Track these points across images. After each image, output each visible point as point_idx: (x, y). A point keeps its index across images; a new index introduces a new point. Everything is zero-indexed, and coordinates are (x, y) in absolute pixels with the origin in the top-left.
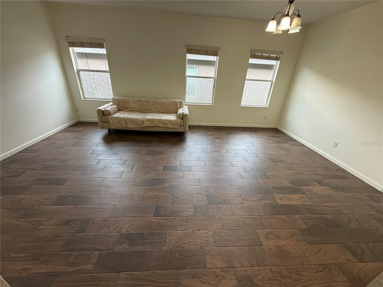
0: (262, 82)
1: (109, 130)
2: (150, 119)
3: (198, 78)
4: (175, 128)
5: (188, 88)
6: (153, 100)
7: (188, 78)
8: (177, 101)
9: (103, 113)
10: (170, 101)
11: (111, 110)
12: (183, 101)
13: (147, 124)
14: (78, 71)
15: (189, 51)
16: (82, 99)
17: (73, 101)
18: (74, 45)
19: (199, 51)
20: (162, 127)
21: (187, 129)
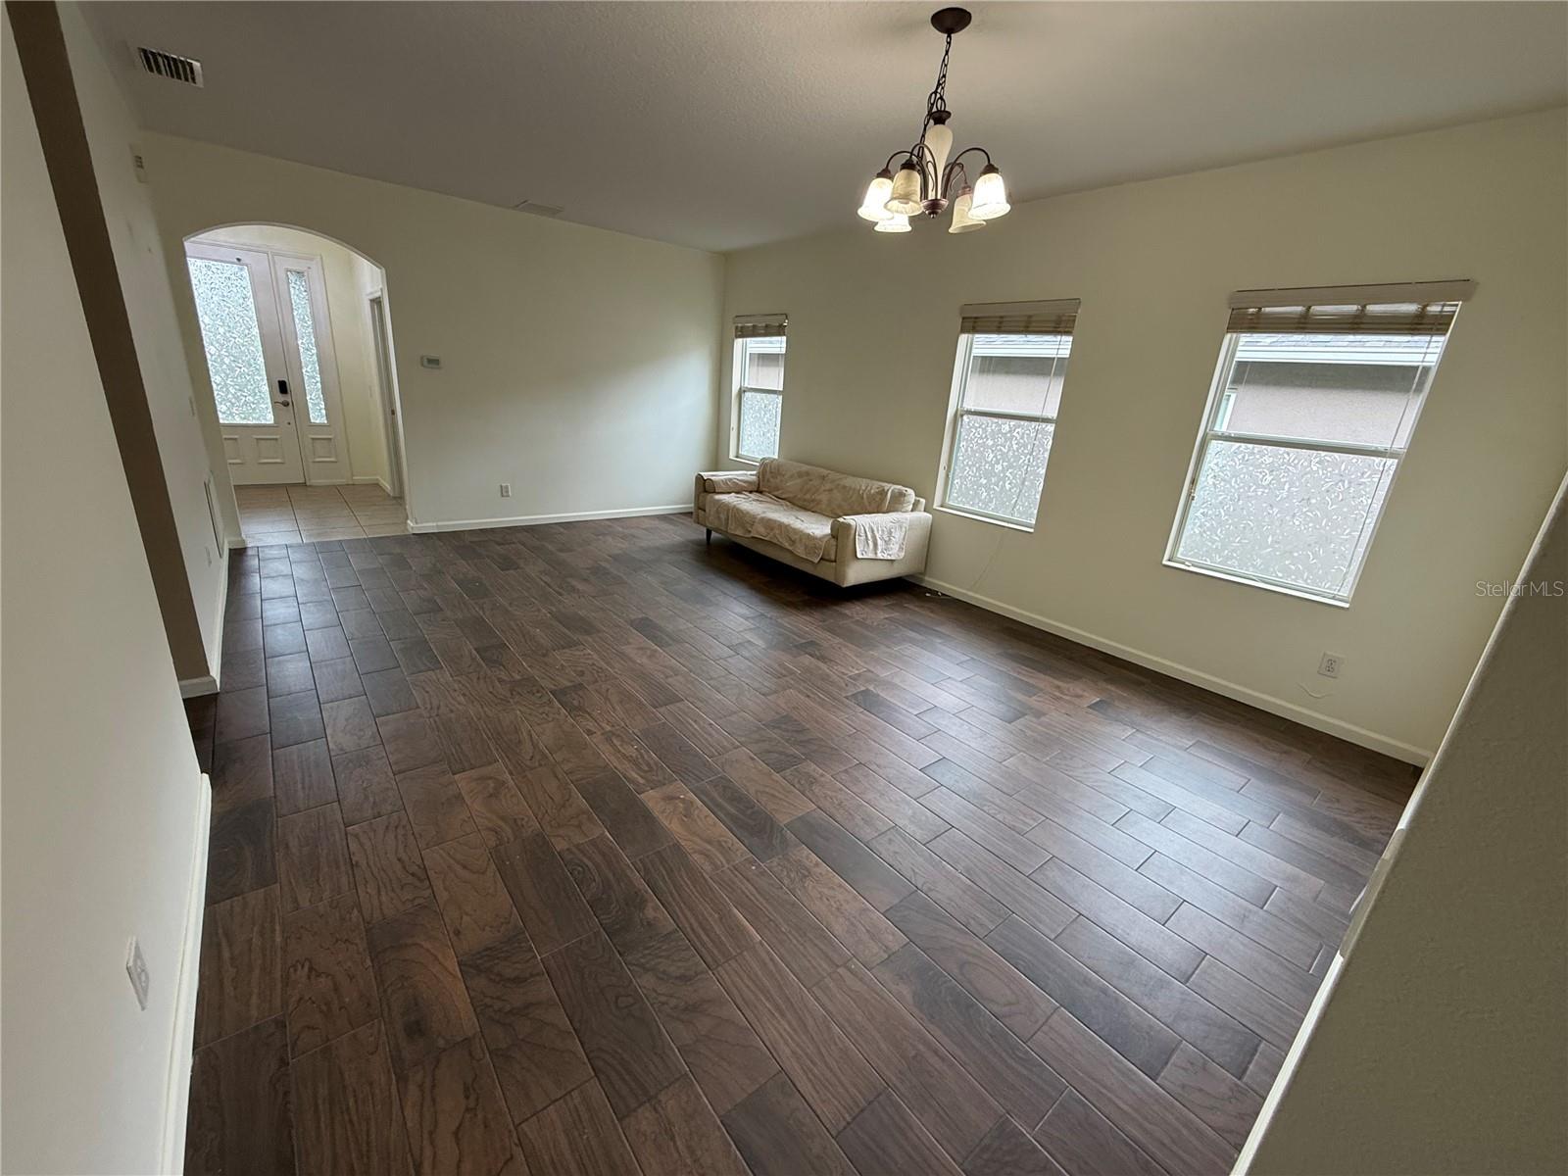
0: (1323, 453)
1: (709, 533)
2: (770, 520)
3: (1000, 421)
4: (813, 562)
5: (960, 455)
6: (838, 476)
7: (965, 417)
8: (892, 488)
9: (704, 487)
10: (875, 486)
11: (725, 482)
12: (911, 492)
13: (759, 531)
14: (742, 392)
15: (969, 324)
16: (731, 457)
17: (717, 460)
18: (743, 333)
19: (1001, 323)
20: (788, 550)
21: (844, 577)
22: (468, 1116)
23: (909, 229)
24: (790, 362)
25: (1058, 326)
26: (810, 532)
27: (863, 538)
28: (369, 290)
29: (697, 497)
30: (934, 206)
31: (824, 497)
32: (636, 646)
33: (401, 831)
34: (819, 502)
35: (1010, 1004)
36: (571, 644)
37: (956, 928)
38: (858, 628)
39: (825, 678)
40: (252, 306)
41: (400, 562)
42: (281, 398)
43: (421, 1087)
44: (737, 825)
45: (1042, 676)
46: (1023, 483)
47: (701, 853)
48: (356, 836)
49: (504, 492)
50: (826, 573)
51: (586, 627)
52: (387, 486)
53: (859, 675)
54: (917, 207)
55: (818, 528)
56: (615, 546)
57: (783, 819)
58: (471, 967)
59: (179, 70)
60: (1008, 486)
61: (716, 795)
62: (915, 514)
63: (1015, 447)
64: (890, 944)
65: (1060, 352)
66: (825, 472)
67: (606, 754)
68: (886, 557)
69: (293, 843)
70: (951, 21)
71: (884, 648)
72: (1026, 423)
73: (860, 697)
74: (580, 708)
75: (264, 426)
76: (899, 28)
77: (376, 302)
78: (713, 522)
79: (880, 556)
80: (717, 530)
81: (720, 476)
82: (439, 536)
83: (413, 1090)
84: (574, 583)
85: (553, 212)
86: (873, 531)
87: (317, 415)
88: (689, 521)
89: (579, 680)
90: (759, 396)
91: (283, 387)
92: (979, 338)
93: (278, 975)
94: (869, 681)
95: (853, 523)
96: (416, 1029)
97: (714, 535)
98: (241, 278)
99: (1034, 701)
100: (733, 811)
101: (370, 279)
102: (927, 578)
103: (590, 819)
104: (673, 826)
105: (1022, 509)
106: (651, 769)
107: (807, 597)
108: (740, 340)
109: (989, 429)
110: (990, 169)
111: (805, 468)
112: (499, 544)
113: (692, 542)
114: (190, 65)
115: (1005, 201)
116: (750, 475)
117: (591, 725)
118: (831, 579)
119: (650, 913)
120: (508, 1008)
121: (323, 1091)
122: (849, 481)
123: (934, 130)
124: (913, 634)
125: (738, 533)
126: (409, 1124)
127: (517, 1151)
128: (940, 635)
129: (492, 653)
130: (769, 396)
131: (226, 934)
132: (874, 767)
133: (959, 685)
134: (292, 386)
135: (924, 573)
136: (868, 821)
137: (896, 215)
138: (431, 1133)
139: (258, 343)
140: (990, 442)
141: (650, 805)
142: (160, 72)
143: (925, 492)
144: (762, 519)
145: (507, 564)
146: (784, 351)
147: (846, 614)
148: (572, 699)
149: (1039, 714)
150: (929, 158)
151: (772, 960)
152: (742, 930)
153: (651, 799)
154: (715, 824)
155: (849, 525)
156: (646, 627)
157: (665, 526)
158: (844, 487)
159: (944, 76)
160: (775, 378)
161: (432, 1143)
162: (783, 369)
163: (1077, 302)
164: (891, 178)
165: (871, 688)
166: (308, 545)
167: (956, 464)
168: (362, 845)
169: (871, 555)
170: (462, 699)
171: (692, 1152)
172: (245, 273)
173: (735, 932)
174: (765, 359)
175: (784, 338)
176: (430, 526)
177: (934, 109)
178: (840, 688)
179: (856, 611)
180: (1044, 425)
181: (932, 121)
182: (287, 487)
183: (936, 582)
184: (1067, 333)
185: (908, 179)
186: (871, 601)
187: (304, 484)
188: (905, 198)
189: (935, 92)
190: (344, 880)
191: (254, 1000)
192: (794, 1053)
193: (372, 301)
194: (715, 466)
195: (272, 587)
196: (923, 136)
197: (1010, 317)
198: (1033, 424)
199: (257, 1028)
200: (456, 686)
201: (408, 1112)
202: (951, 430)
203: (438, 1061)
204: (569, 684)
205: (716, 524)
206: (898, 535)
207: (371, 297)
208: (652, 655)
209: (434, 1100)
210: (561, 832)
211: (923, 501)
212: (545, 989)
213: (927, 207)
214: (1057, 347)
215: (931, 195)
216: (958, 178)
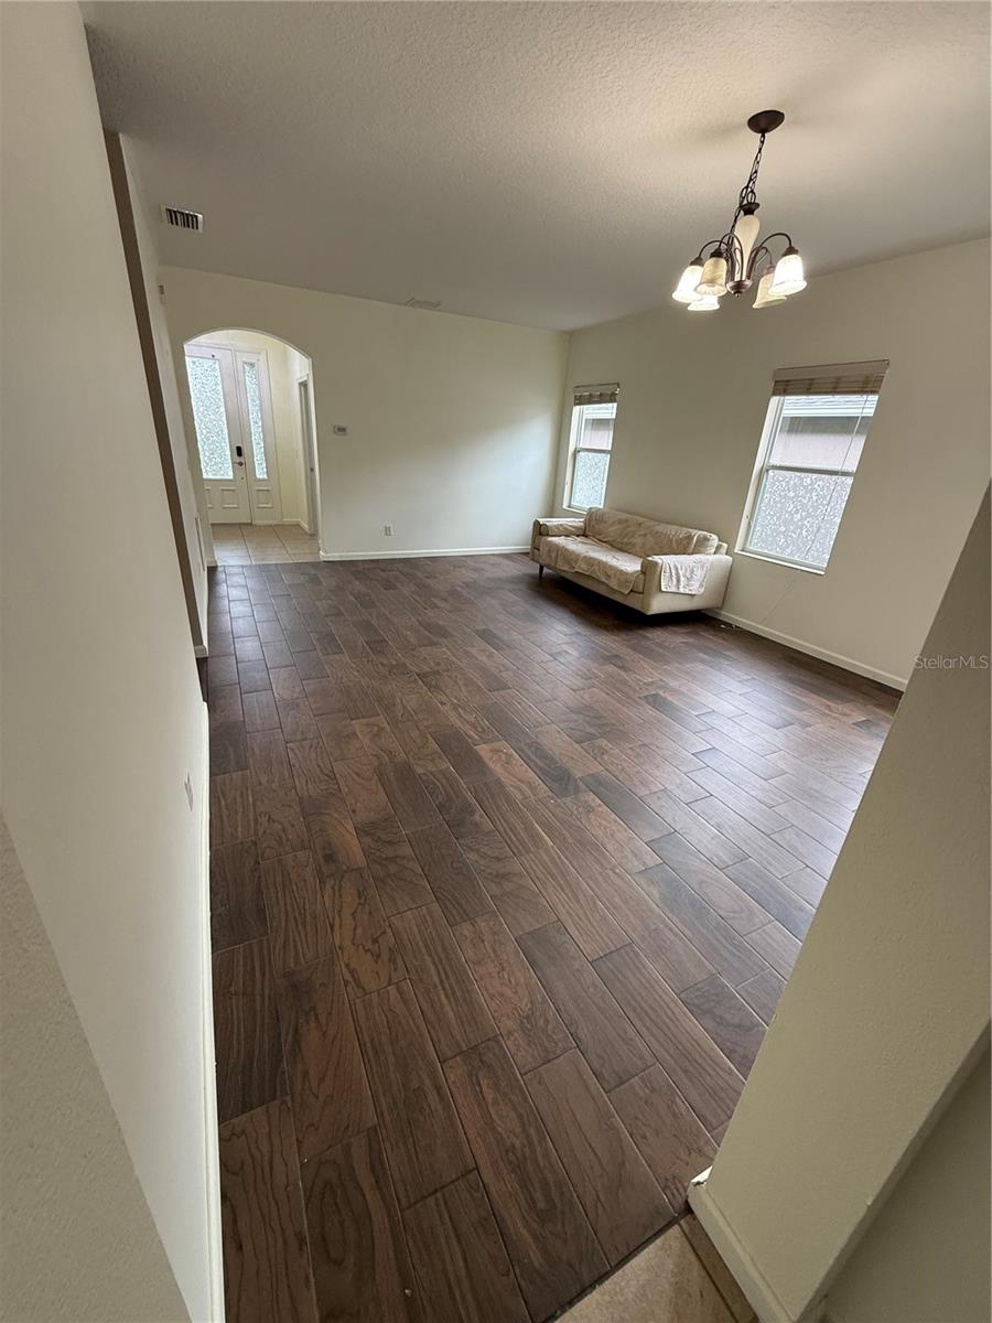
1: (541, 568)
2: (591, 558)
3: (803, 475)
4: (622, 593)
5: (762, 505)
6: (652, 523)
7: (770, 472)
8: (697, 534)
9: (540, 531)
10: (683, 532)
11: (557, 527)
12: (714, 537)
13: (582, 567)
14: (576, 452)
15: (781, 387)
16: (565, 507)
17: (552, 508)
18: (580, 401)
19: (810, 384)
20: (604, 583)
21: (649, 606)
22: (360, 907)
23: (717, 307)
24: (618, 425)
25: (865, 386)
26: (623, 568)
27: (668, 575)
28: (298, 375)
29: (534, 541)
30: (738, 287)
31: (638, 541)
32: (479, 650)
33: (319, 750)
34: (634, 545)
35: (735, 912)
36: (432, 644)
37: (701, 859)
38: (657, 649)
39: (624, 682)
40: (221, 391)
41: (315, 581)
42: (238, 459)
43: (333, 888)
44: (543, 774)
45: (815, 696)
46: (818, 530)
47: (516, 788)
48: (292, 750)
49: (387, 531)
50: (634, 603)
51: (443, 633)
52: (306, 526)
53: (652, 682)
54: (723, 288)
55: (630, 565)
56: (470, 576)
57: (578, 774)
58: (361, 830)
59: (189, 221)
60: (804, 533)
61: (530, 753)
62: (717, 556)
63: (815, 498)
64: (647, 862)
65: (865, 411)
66: (641, 520)
67: (453, 718)
68: (687, 591)
69: (257, 751)
70: (765, 122)
71: (677, 665)
72: (827, 477)
73: (651, 699)
74: (436, 686)
75: (227, 480)
76: (718, 133)
77: (304, 385)
78: (545, 560)
79: (682, 590)
80: (549, 567)
81: (553, 522)
82: (341, 563)
83: (328, 887)
84: (436, 601)
85: (435, 306)
86: (677, 569)
87: (261, 473)
88: (526, 559)
89: (436, 668)
90: (591, 454)
91: (239, 451)
92: (790, 399)
93: (252, 817)
94: (661, 687)
95: (660, 561)
96: (330, 858)
97: (545, 570)
98: (214, 370)
99: (805, 715)
100: (542, 765)
101: (300, 366)
102: (723, 613)
103: (440, 757)
104: (497, 768)
105: (816, 555)
106: (484, 730)
107: (616, 622)
108: (578, 407)
109: (792, 482)
110: (791, 251)
111: (624, 516)
112: (383, 571)
113: (528, 575)
114: (196, 217)
115: (802, 278)
116: (578, 522)
117: (444, 699)
118: (637, 607)
119: (477, 817)
120: (384, 856)
121: (279, 879)
122: (661, 528)
123: (744, 219)
124: (702, 655)
125: (564, 568)
126: (327, 905)
127: (388, 930)
128: (727, 658)
129: (377, 646)
130: (599, 455)
131: (222, 793)
132: (654, 748)
133: (737, 696)
134: (244, 451)
135: (721, 608)
136: (644, 783)
137: (705, 296)
138: (339, 911)
139: (224, 419)
140: (792, 494)
141: (482, 753)
142: (177, 224)
143: (727, 537)
144: (585, 557)
145: (389, 586)
146: (614, 416)
147: (648, 638)
148: (430, 679)
149: (806, 725)
150: (737, 245)
151: (559, 858)
152: (541, 839)
153: (483, 750)
154: (526, 771)
155: (656, 563)
156: (486, 635)
157: (506, 562)
158: (657, 532)
159: (756, 172)
160: (605, 440)
161: (340, 916)
162: (612, 433)
163: (886, 363)
164: (702, 265)
165: (661, 693)
166: (256, 566)
167: (758, 514)
168: (296, 754)
169: (674, 589)
170: (356, 674)
171: (495, 951)
172: (217, 366)
173: (534, 836)
174: (598, 424)
175: (615, 405)
176: (335, 556)
177: (745, 202)
178: (635, 690)
179: (657, 636)
180: (844, 478)
181: (742, 212)
182: (240, 524)
183: (730, 616)
184: (873, 392)
185: (716, 265)
186: (670, 628)
187: (251, 524)
188: (712, 282)
189: (747, 187)
190: (286, 773)
191: (239, 829)
192: (568, 912)
193: (300, 384)
194: (551, 513)
195: (235, 593)
196: (734, 226)
197: (821, 379)
198: (834, 477)
199: (242, 843)
200: (353, 665)
201: (326, 897)
202: (756, 484)
203: (342, 877)
204: (429, 670)
205: (547, 561)
206: (699, 574)
207: (301, 381)
208: (490, 656)
209: (341, 896)
210: (420, 762)
211: (725, 545)
212: (407, 850)
213: (732, 288)
214: (862, 406)
215: (737, 278)
216: (763, 261)
